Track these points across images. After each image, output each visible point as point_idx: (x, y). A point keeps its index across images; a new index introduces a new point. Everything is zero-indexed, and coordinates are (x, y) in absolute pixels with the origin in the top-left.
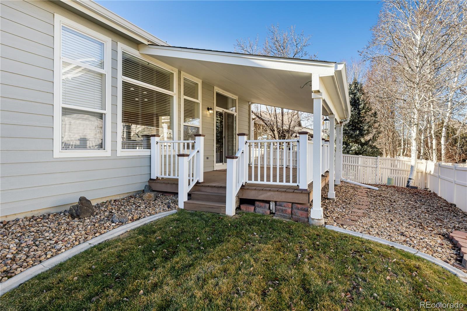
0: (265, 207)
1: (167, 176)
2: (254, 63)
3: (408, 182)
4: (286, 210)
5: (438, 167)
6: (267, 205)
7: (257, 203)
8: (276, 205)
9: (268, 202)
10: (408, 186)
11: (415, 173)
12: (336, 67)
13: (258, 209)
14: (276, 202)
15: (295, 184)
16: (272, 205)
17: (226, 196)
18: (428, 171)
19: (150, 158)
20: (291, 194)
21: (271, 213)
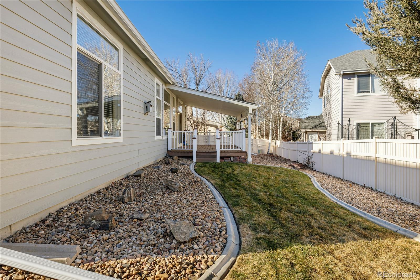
0: (229, 159)
1: (175, 149)
2: (227, 100)
3: (268, 151)
4: (238, 160)
5: (281, 143)
6: (230, 158)
7: (225, 158)
8: (233, 158)
9: (230, 157)
10: (268, 154)
11: (271, 147)
12: (258, 106)
13: (226, 161)
14: (233, 157)
15: (241, 149)
16: (232, 158)
17: (216, 156)
18: (276, 146)
19: (167, 140)
20: (239, 153)
21: (232, 162)
